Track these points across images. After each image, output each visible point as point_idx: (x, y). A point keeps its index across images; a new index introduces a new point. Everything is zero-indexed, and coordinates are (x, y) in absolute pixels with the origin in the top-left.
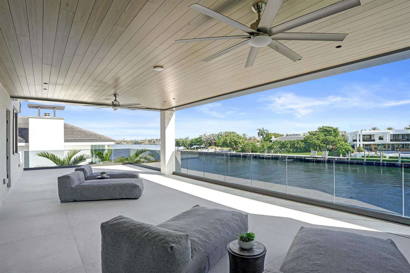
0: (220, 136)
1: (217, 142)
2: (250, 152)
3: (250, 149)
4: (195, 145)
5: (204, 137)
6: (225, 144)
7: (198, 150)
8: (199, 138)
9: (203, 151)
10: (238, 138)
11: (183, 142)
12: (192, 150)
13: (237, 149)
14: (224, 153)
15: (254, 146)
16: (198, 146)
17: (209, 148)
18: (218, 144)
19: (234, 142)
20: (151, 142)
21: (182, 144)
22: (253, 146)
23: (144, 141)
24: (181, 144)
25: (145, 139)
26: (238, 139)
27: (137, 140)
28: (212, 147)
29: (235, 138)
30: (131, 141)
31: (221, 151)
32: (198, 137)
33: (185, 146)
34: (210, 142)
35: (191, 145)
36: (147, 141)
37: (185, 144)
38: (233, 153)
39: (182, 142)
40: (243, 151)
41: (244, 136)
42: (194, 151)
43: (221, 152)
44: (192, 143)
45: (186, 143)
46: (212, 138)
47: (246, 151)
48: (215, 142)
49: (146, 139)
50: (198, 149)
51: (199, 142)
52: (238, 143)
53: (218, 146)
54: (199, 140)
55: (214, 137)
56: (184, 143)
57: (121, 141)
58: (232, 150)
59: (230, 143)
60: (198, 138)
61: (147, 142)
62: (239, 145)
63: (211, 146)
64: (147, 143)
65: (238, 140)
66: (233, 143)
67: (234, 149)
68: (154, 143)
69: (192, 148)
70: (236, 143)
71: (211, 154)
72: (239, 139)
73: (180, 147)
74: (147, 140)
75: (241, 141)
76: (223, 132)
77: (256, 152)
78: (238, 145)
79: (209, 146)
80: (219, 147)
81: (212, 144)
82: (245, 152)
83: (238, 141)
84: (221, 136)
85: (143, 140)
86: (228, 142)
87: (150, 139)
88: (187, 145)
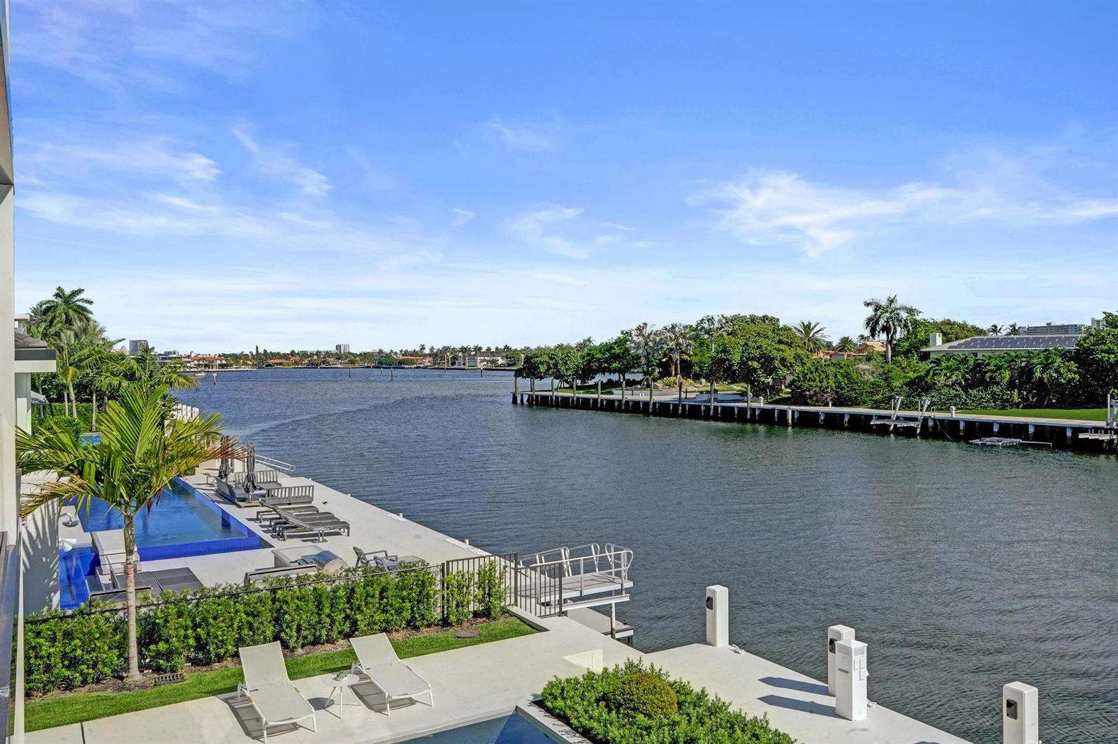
0: (706, 336)
1: (695, 359)
2: (827, 405)
3: (827, 388)
4: (603, 371)
5: (635, 338)
6: (721, 370)
7: (613, 394)
8: (620, 342)
9: (630, 398)
10: (780, 342)
11: (551, 359)
12: (588, 392)
13: (774, 389)
14: (716, 404)
15: (847, 376)
16: (615, 377)
17: (659, 384)
18: (696, 369)
19: (758, 362)
20: (442, 358)
21: (549, 368)
22: (843, 376)
23: (414, 353)
24: (542, 369)
25: (418, 349)
26: (777, 346)
27: (387, 350)
28: (672, 379)
29: (763, 342)
30: (365, 356)
31: (705, 397)
32: (615, 338)
33: (559, 376)
34: (664, 360)
35: (587, 372)
36: (425, 356)
37: (562, 369)
38: (754, 405)
39: (547, 359)
40: (798, 397)
41: (807, 333)
42: (595, 396)
43: (705, 401)
44: (589, 362)
45: (566, 364)
46: (672, 344)
47: (811, 397)
48: (682, 361)
49: (423, 348)
50: (614, 390)
51: (616, 357)
52: (777, 363)
53: (697, 377)
54: (617, 351)
55: (680, 340)
56: (556, 365)
57: (328, 354)
58: (750, 394)
59: (743, 363)
60: (616, 343)
61: (429, 359)
62: (783, 372)
63: (670, 375)
64: (427, 362)
65: (778, 350)
66: (755, 364)
67: (759, 390)
68: (453, 364)
69: (591, 382)
70: (768, 364)
71: (663, 410)
72: (782, 347)
73: (541, 378)
74: (427, 351)
75: (789, 354)
76: (716, 319)
77: (855, 403)
78: (780, 372)
79: (662, 376)
80: (703, 381)
81: (673, 368)
82: (807, 404)
83: (779, 355)
84: (708, 333)
85: (410, 349)
86: (736, 358)
87: (438, 346)
88: (570, 372)
